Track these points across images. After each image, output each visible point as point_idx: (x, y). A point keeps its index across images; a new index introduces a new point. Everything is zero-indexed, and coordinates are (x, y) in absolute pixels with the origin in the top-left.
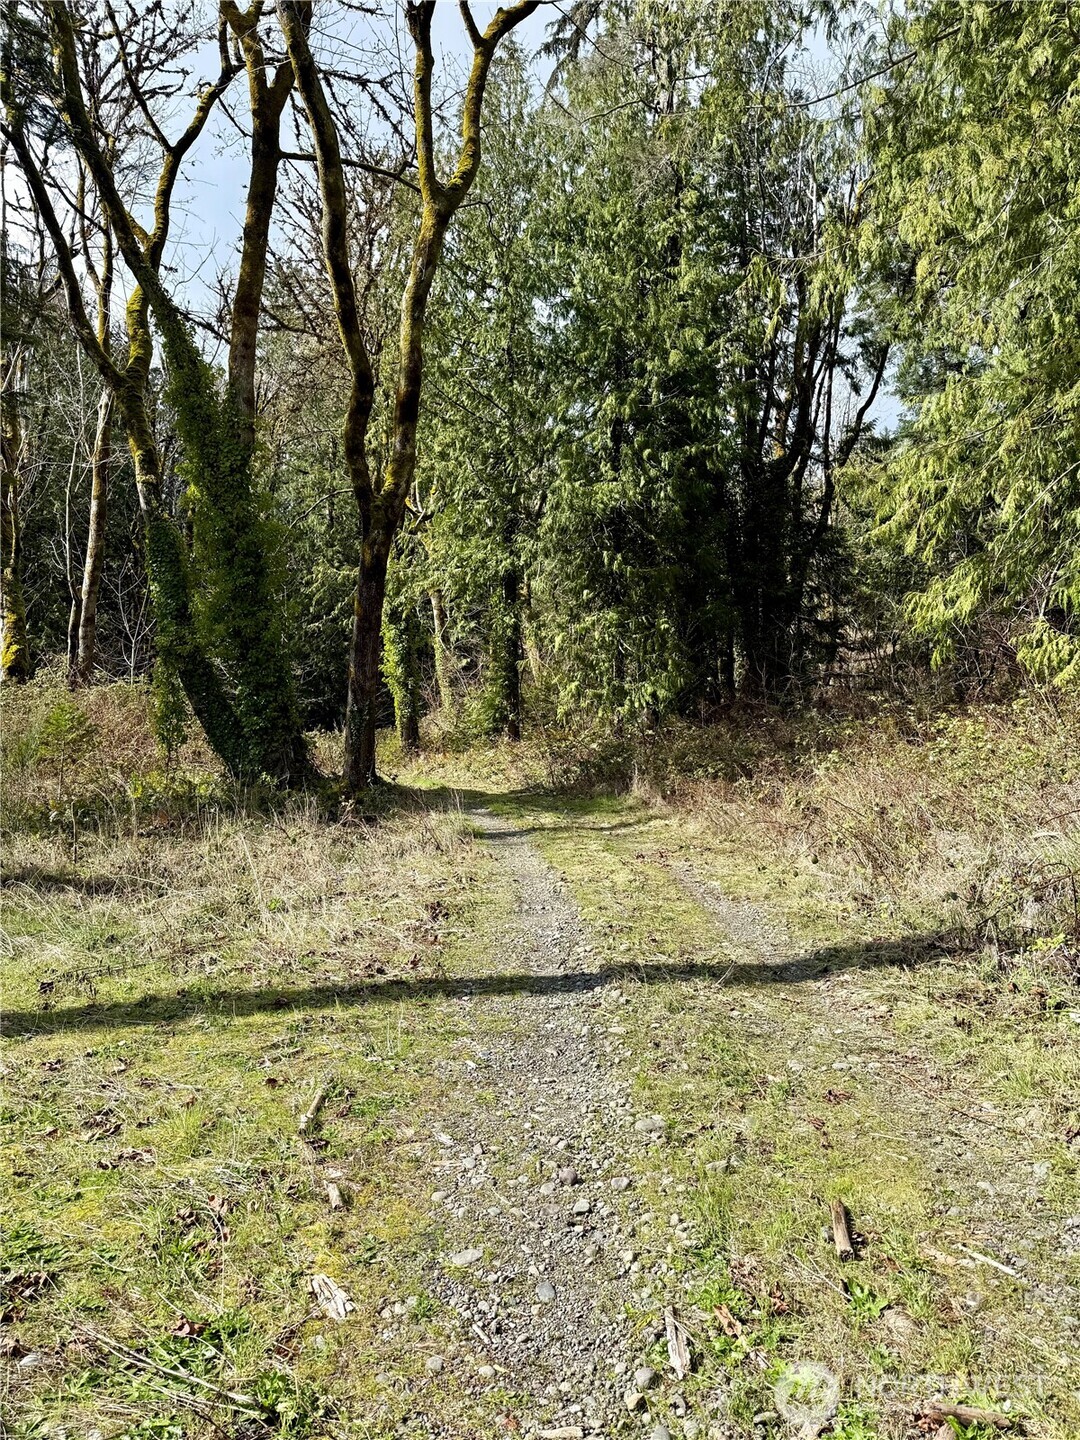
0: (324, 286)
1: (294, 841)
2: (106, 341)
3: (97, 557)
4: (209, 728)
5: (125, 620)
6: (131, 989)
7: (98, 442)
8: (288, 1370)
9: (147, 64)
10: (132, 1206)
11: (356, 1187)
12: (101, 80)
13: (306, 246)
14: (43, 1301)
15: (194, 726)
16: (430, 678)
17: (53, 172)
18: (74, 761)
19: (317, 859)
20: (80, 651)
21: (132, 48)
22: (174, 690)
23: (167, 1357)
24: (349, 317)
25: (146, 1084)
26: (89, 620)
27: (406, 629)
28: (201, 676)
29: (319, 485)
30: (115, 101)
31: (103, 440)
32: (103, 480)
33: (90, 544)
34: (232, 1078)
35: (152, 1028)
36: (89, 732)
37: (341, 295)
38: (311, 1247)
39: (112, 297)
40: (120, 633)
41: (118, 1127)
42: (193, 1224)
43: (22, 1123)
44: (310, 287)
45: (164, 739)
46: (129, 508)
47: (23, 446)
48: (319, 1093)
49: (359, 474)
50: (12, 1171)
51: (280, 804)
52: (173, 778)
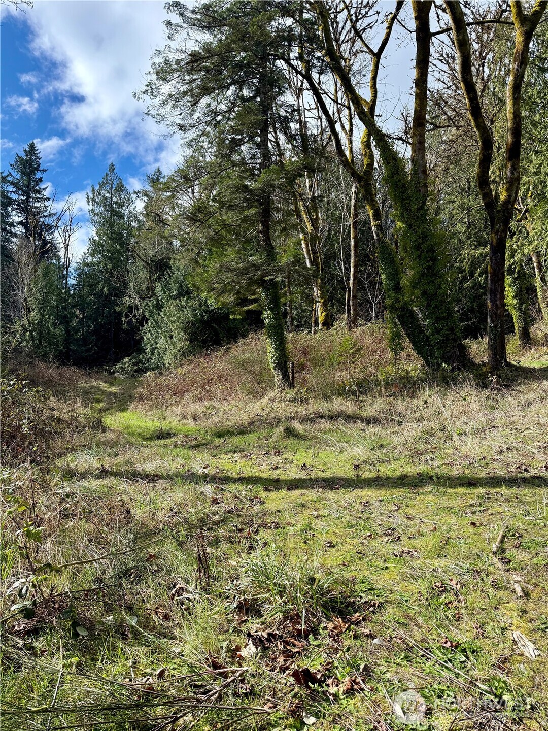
0: (458, 98)
1: (465, 399)
2: (352, 160)
3: (356, 267)
4: (414, 343)
5: (369, 294)
6: (394, 470)
7: (352, 211)
8: (506, 678)
9: (360, 16)
10: (412, 576)
11: (531, 588)
12: (340, 34)
13: (446, 79)
14: (378, 615)
15: (406, 342)
16: (534, 304)
17: (323, 87)
18: (353, 363)
19: (478, 408)
20: (351, 312)
21: (353, 11)
22: (396, 326)
23: (441, 655)
24: (476, 109)
25: (409, 518)
26: (354, 297)
27: (518, 277)
28: (408, 317)
29: (462, 207)
30: (347, 41)
31: (354, 209)
32: (355, 228)
33: (352, 261)
34: (452, 520)
35: (407, 491)
36: (359, 350)
37: (470, 100)
38: (509, 614)
39: (353, 138)
40: (368, 300)
41: (399, 537)
42: (443, 591)
43: (356, 529)
44: (450, 101)
45: (392, 349)
46: (367, 240)
47: (321, 221)
48: (501, 533)
49: (487, 195)
50: (355, 551)
51: (454, 380)
52: (398, 369)
